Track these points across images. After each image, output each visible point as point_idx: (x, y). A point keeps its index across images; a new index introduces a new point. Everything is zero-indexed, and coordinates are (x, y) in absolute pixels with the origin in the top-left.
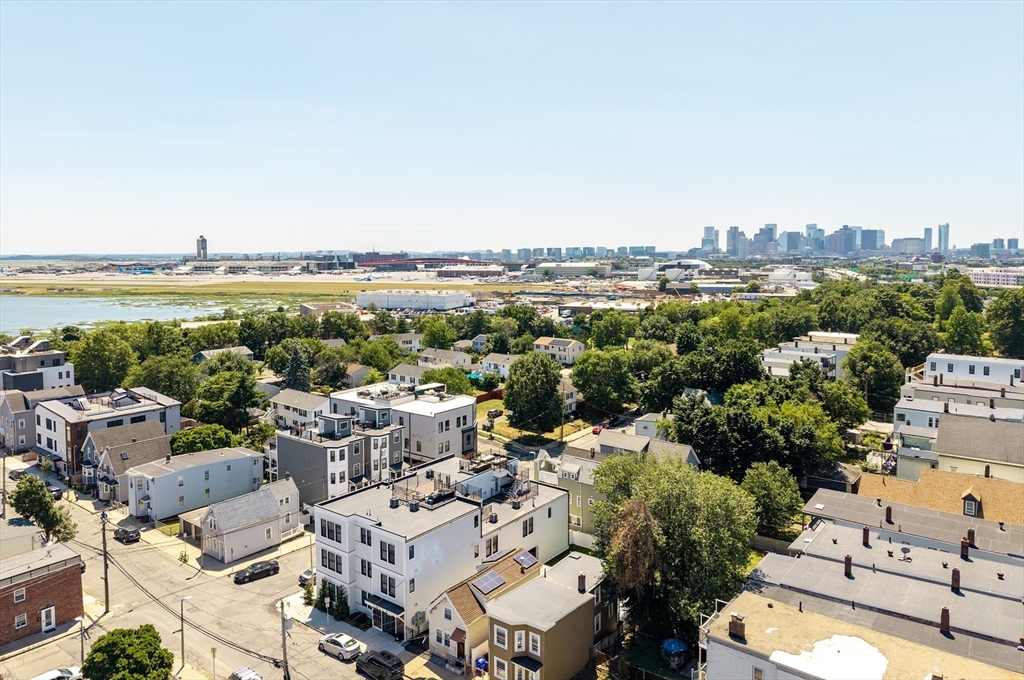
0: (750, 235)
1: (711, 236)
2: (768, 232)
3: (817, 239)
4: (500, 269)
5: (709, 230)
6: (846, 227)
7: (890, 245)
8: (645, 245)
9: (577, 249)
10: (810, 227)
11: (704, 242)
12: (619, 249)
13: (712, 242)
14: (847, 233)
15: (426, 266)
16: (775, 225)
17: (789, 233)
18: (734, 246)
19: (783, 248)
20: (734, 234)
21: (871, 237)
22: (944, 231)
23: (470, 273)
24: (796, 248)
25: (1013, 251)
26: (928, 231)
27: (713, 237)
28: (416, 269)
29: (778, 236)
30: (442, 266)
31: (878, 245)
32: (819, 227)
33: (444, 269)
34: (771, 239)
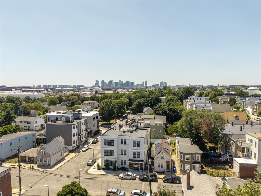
0: (107, 83)
1: (97, 83)
2: (111, 82)
3: (121, 84)
4: (44, 89)
5: (97, 81)
6: (127, 81)
7: (136, 85)
8: (81, 85)
9: (62, 85)
10: (120, 81)
11: (96, 84)
12: (74, 85)
13: (98, 84)
14: (128, 82)
15: (15, 90)
16: (112, 80)
17: (115, 82)
18: (103, 85)
19: (114, 86)
20: (103, 82)
21: (132, 83)
22: (146, 82)
24: (117, 86)
25: (158, 86)
26: (143, 82)
27: (98, 83)
29: (113, 83)
30: (23, 89)
31: (134, 85)
32: (122, 81)
34: (111, 84)
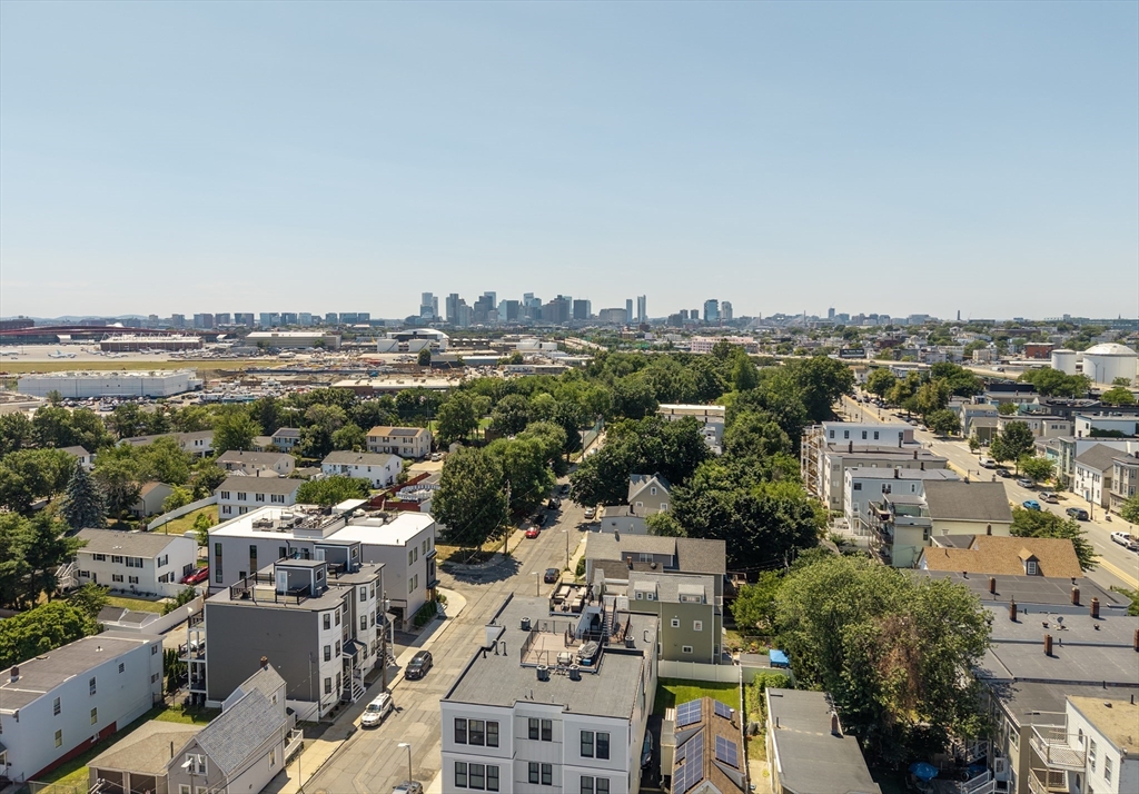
0: (470, 303)
1: (429, 303)
2: (487, 300)
3: (535, 309)
4: (195, 339)
5: (427, 296)
6: (560, 297)
7: (597, 314)
8: (358, 312)
9: (275, 314)
10: (528, 296)
11: (423, 309)
12: (327, 315)
13: (431, 309)
14: (561, 302)
15: (73, 337)
16: (494, 293)
17: (508, 302)
18: (455, 314)
19: (503, 317)
20: (454, 301)
21: (582, 306)
22: (642, 301)
23: (154, 346)
24: (515, 317)
25: (695, 320)
26: (629, 302)
27: (432, 304)
28: (57, 341)
29: (497, 305)
30: (107, 337)
31: (588, 315)
32: (535, 296)
33: (110, 340)
34: (491, 307)
